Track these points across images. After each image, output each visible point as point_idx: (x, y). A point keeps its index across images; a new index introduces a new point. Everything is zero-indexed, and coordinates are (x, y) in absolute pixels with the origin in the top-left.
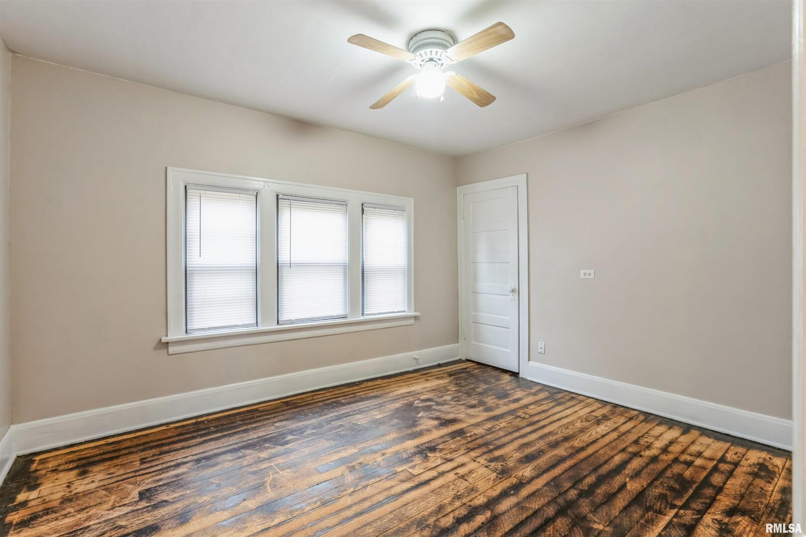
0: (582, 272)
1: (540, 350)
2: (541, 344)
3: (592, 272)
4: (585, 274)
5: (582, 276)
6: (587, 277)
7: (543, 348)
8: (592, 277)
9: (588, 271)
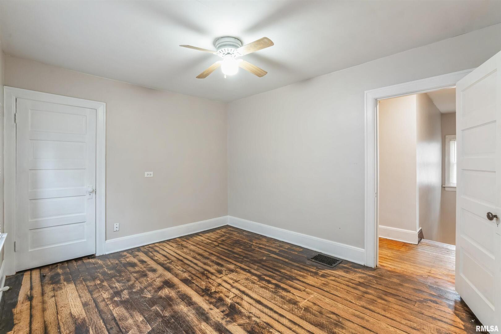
0: (146, 173)
1: (115, 229)
2: (116, 225)
3: (152, 173)
4: (148, 174)
5: (146, 176)
6: (149, 176)
7: (118, 227)
8: (152, 176)
9: (149, 173)
